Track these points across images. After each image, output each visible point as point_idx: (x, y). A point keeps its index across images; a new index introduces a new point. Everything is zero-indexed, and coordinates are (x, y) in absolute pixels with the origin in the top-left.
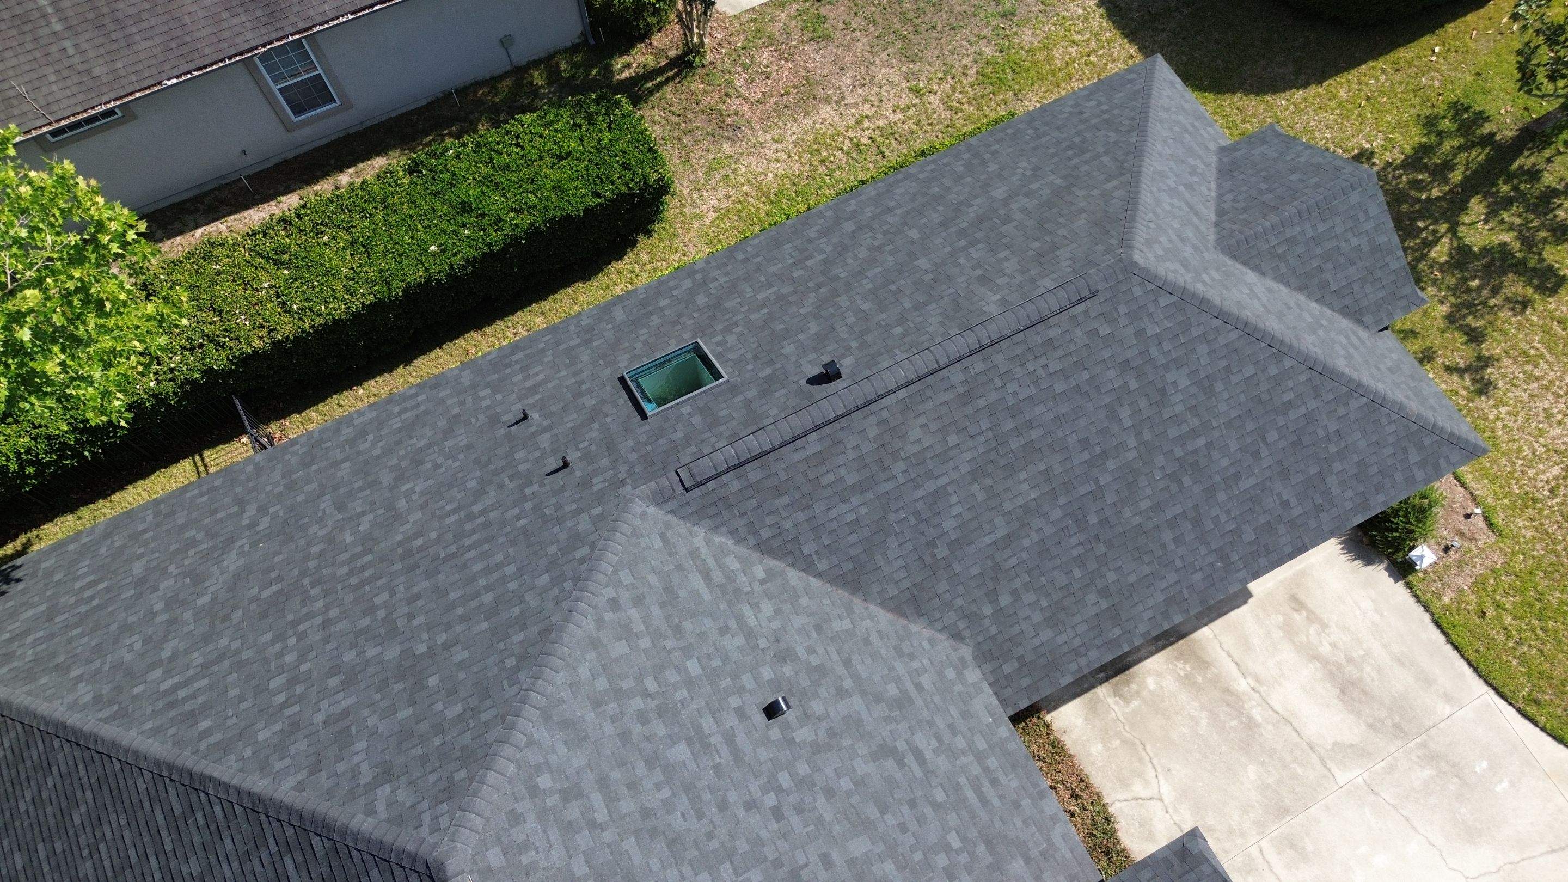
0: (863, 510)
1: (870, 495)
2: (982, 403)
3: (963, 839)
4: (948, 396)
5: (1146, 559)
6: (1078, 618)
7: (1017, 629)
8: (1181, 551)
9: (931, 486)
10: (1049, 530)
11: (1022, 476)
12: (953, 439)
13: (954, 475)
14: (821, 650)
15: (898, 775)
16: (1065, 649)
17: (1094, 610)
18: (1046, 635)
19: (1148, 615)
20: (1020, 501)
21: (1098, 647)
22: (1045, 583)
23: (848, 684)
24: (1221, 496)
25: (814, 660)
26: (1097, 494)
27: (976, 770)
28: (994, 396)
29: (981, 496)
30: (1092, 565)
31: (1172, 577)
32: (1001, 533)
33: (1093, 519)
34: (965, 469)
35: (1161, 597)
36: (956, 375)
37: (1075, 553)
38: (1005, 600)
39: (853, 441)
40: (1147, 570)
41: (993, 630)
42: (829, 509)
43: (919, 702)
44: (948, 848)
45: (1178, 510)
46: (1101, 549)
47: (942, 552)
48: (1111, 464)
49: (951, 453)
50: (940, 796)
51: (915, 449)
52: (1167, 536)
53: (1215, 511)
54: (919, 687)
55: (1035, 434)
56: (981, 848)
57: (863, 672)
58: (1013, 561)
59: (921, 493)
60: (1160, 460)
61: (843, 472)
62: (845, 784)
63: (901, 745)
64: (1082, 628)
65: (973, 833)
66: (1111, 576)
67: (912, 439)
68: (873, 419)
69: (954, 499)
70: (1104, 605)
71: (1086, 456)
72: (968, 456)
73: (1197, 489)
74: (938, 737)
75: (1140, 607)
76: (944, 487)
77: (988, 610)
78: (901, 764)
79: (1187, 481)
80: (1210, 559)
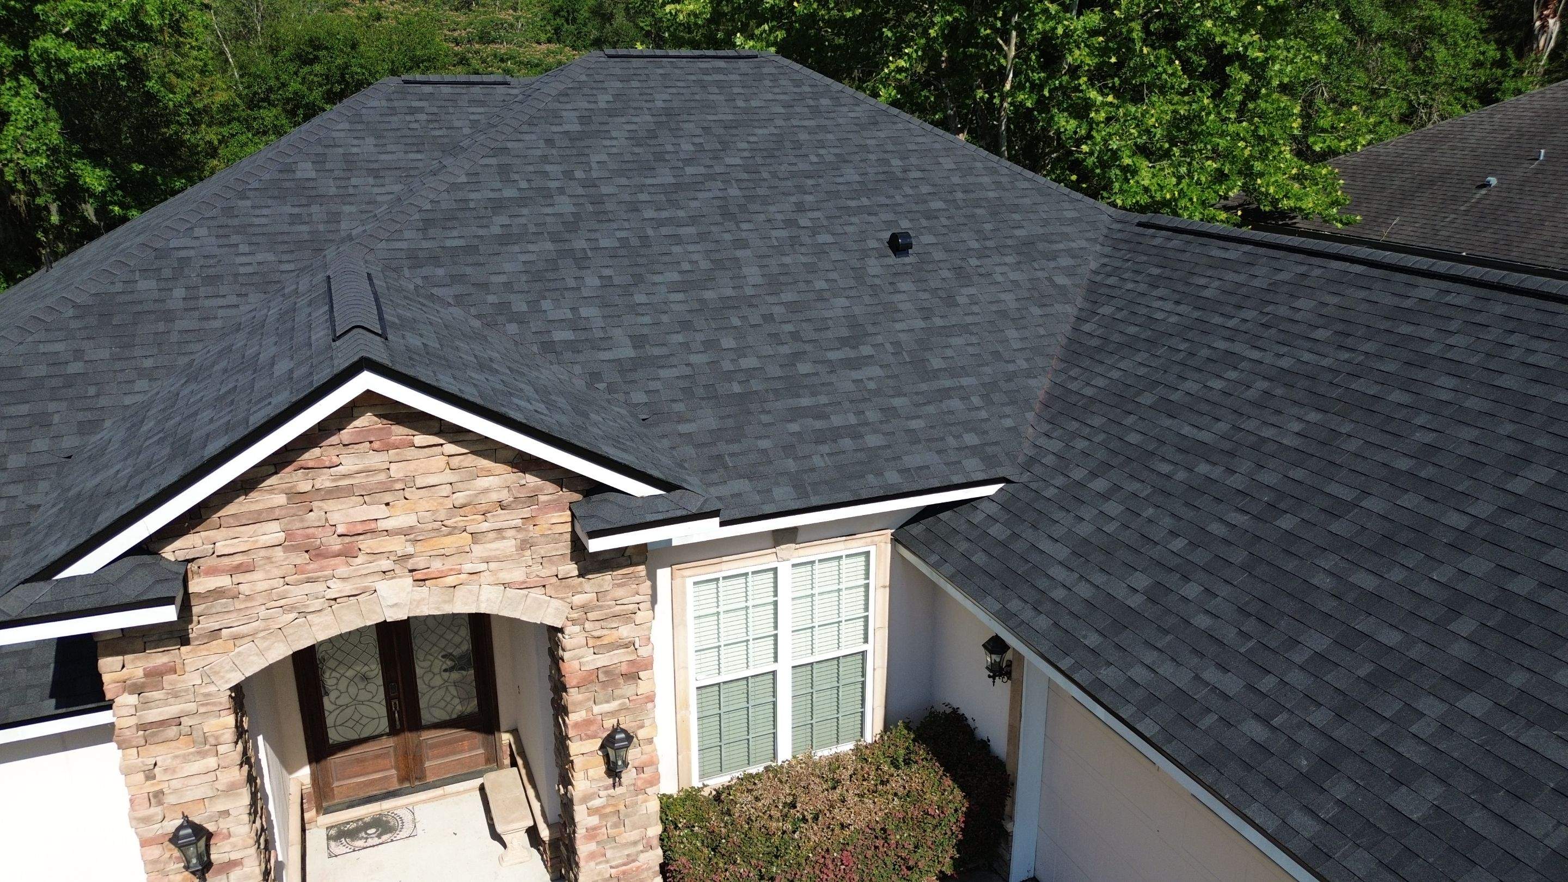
0: (1174, 319)
1: (1196, 314)
2: (1405, 329)
3: (750, 373)
4: (1388, 300)
5: (1250, 625)
6: (1099, 579)
7: (1058, 515)
8: (1297, 678)
9: (1238, 348)
10: (1236, 481)
11: (1313, 416)
12: (1320, 334)
13: (1268, 358)
14: (975, 309)
15: (829, 334)
16: (1042, 583)
17: (1120, 592)
18: (1062, 552)
19: (1139, 673)
20: (1268, 433)
21: (1056, 624)
22: (1145, 515)
23: (938, 322)
24: (1475, 704)
25: (961, 300)
26: (1337, 508)
27: (837, 420)
28: (1428, 333)
29: (1251, 394)
30: (1200, 556)
31: (1232, 684)
32: (1204, 436)
33: (1286, 522)
34: (1285, 363)
35: (1183, 679)
36: (1427, 289)
37: (1216, 528)
38: (1100, 485)
39: (1260, 271)
40: (1229, 635)
41: (1050, 492)
42: (1161, 298)
43: (924, 387)
44: (741, 352)
45: (1391, 638)
46: (1239, 556)
47: (1147, 399)
48: (1410, 500)
49: (1300, 342)
50: (804, 368)
51: (1283, 311)
52: (1318, 642)
53: (1432, 707)
54: (945, 393)
55: (1397, 396)
56: (737, 388)
57: (956, 341)
58: (1165, 468)
59: (1222, 345)
60: (1479, 566)
61: (1217, 283)
62: (820, 284)
63: (866, 350)
64: (1084, 590)
65: (755, 385)
66: (1192, 590)
67: (1295, 305)
68: (1302, 269)
69: (1232, 375)
70: (1135, 601)
71: (1403, 464)
72: (1306, 357)
73: (1459, 650)
74: (878, 392)
75: (1150, 657)
76: (1244, 358)
77: (1078, 474)
78: (844, 342)
79: (1465, 626)
80: (1305, 737)
